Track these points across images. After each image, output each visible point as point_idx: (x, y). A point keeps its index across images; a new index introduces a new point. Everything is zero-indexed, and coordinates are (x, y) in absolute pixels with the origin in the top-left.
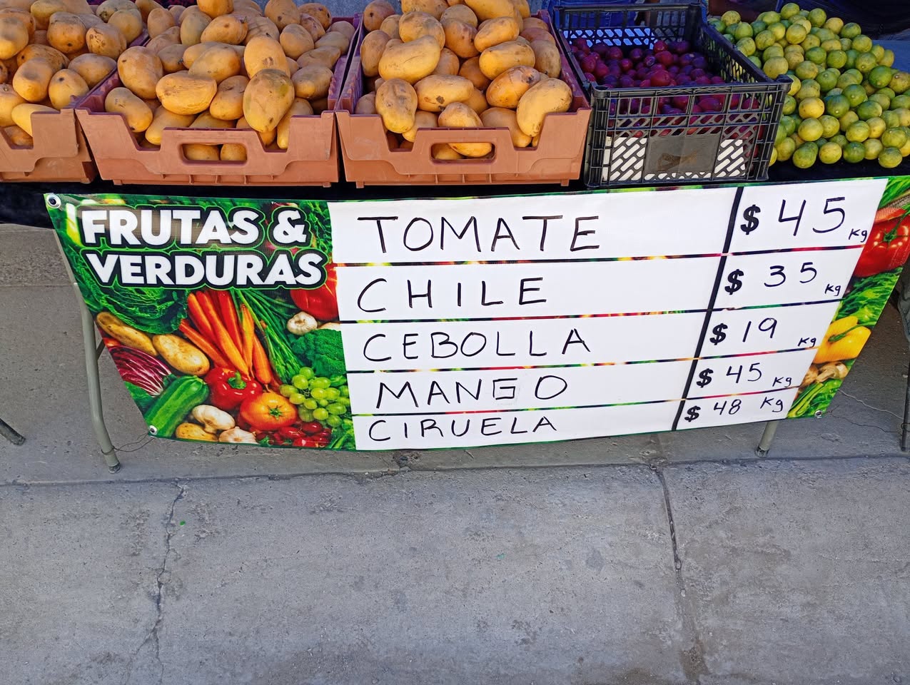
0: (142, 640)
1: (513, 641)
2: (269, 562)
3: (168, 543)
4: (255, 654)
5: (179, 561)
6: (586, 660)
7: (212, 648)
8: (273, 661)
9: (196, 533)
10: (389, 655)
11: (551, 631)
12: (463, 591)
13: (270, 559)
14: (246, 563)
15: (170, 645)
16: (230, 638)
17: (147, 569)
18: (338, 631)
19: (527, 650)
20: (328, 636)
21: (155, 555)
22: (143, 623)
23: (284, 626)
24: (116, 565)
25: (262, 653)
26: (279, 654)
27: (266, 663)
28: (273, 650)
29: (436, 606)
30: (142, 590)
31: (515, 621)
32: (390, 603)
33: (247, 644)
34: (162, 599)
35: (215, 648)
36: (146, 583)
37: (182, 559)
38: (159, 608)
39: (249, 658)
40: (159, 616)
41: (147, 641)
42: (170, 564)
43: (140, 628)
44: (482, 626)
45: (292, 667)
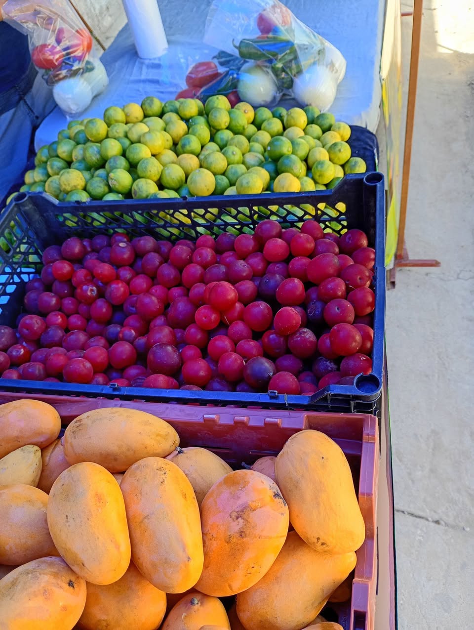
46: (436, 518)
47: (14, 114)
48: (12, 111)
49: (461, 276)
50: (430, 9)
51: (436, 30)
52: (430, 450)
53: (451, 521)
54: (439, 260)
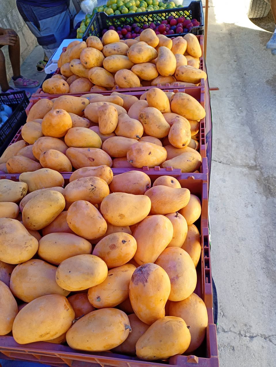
0: (271, 343)
1: (252, 209)
2: (232, 285)
3: (226, 332)
4: (270, 293)
5: (235, 325)
6: (256, 191)
7: (270, 311)
8: (271, 286)
9: (221, 317)
10: (263, 245)
11: (247, 198)
12: (236, 219)
13: (231, 284)
14: (233, 294)
15: (271, 330)
16: (264, 303)
17: (240, 342)
18: (256, 262)
19: (254, 205)
20: (258, 265)
21: (233, 338)
22: (263, 344)
23: (256, 281)
24: (239, 359)
25: (269, 290)
26: (268, 283)
27: (273, 288)
28: (267, 286)
29: (243, 228)
30: (249, 344)
31: (245, 206)
32: (243, 242)
33: (266, 296)
34: (251, 335)
35: (270, 310)
36: (246, 343)
37: (234, 324)
38: (256, 337)
39: (272, 295)
40: (259, 336)
41: (271, 341)
42: (237, 330)
43: (265, 345)
44: (248, 216)
45: (273, 279)
46: (220, 161)
47: (66, 13)
48: (65, 12)
49: (227, 96)
50: (212, 7)
51: (215, 14)
52: (217, 144)
53: (225, 162)
54: (219, 88)
